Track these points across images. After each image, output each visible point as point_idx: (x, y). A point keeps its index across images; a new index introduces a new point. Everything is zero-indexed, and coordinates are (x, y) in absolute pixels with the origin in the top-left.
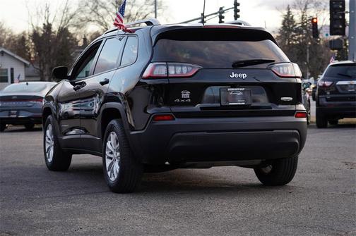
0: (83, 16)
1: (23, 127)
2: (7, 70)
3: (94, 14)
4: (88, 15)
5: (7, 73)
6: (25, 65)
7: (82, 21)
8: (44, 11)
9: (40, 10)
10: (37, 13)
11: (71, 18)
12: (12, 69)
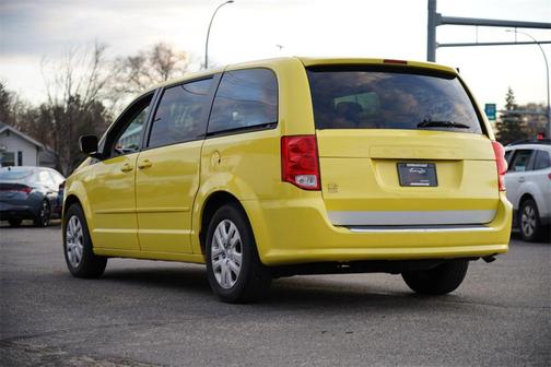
0: (119, 85)
1: (8, 225)
2: (13, 154)
3: (132, 82)
4: (125, 85)
5: (13, 158)
6: (38, 148)
7: (118, 91)
8: (65, 79)
9: (59, 76)
10: (57, 81)
11: (100, 87)
12: (20, 153)
